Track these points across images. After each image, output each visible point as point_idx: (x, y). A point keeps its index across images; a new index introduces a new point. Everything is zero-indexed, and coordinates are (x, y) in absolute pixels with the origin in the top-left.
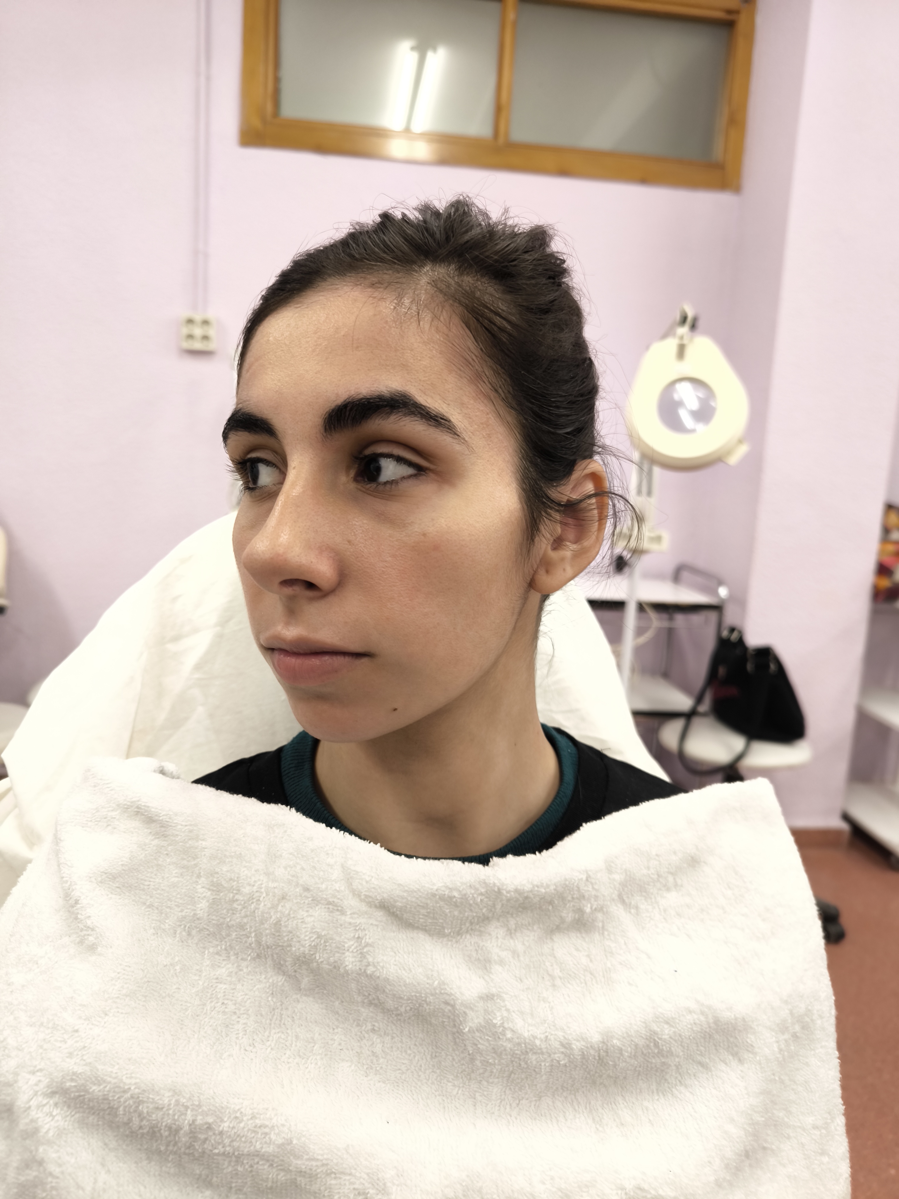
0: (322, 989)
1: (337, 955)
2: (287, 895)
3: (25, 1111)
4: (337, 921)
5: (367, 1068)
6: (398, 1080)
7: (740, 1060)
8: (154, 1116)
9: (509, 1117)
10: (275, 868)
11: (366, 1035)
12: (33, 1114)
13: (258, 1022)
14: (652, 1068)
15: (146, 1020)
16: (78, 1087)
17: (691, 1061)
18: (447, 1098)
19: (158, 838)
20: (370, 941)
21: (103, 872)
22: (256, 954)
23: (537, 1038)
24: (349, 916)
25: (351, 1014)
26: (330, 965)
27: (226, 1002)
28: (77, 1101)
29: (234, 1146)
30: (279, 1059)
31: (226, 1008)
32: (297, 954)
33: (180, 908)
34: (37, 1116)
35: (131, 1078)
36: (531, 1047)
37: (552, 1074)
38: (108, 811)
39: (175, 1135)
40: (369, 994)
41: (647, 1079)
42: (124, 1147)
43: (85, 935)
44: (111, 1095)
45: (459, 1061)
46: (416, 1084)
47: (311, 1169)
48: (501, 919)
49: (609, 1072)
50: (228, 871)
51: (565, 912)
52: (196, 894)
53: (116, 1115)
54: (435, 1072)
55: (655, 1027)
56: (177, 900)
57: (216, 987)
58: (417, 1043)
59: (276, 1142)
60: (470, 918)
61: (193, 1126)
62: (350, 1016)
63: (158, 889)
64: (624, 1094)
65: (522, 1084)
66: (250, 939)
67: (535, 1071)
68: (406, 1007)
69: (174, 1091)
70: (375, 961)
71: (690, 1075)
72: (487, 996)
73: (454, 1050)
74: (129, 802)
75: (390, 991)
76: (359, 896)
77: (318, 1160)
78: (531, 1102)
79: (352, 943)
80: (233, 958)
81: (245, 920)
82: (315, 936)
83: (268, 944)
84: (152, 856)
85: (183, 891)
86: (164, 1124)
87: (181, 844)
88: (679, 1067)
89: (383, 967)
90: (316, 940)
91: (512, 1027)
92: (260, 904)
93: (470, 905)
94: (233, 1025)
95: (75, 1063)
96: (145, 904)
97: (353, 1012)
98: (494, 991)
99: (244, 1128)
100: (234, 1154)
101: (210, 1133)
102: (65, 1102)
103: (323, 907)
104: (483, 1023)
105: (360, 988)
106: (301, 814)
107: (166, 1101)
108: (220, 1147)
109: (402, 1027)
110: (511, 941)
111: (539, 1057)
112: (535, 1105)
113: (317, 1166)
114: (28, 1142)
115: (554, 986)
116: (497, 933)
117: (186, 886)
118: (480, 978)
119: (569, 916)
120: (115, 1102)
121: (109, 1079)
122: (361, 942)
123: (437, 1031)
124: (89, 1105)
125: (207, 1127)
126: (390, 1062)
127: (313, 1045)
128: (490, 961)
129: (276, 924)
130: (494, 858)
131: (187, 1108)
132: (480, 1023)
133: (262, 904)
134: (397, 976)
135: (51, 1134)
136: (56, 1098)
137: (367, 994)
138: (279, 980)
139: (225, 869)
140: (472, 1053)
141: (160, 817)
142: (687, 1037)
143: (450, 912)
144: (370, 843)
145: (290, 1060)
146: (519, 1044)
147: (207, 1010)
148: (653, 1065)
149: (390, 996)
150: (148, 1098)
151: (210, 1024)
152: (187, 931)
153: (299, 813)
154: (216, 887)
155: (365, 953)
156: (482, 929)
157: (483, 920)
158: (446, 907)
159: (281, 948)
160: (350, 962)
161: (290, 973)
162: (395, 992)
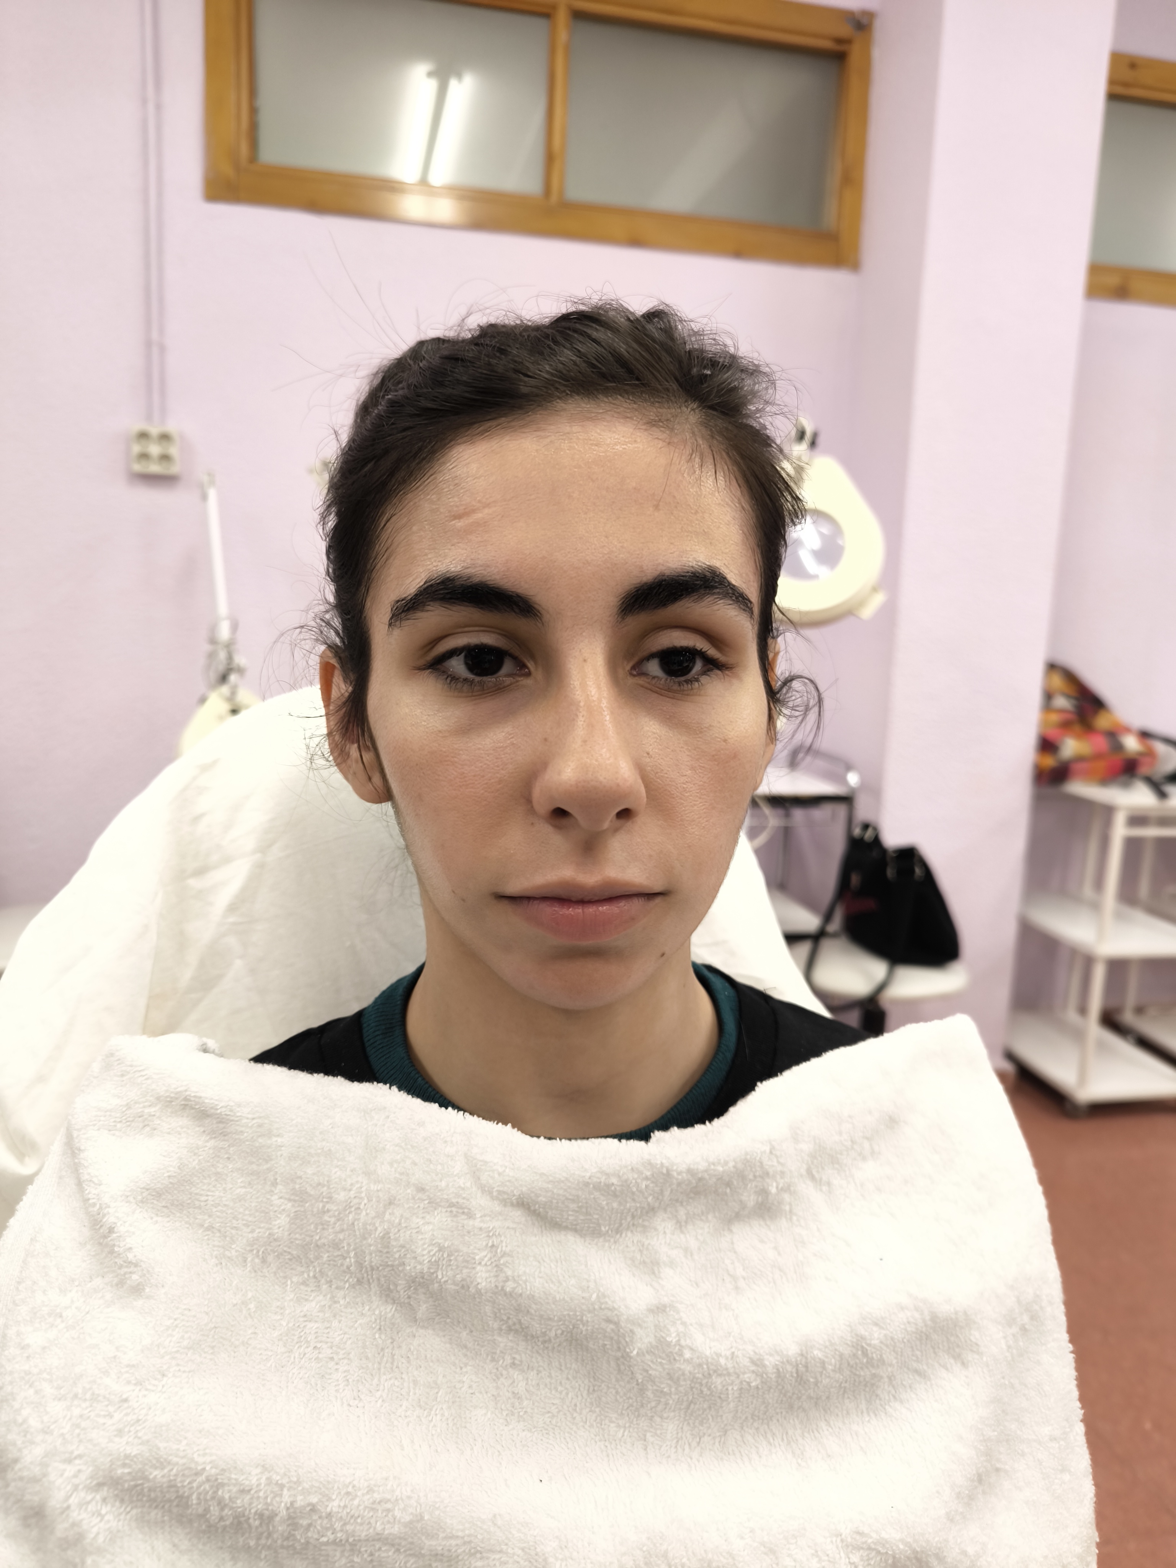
0: (444, 1318)
1: (465, 1271)
2: (395, 1199)
3: (62, 1513)
4: (463, 1227)
5: (507, 1415)
6: (548, 1425)
7: (963, 1364)
8: (239, 1501)
9: (689, 1460)
10: (376, 1165)
11: (504, 1372)
12: (75, 1515)
13: (363, 1368)
14: (860, 1382)
15: (217, 1378)
16: (134, 1474)
17: (905, 1370)
18: (611, 1443)
19: (215, 1138)
20: (508, 1250)
21: (143, 1188)
22: (356, 1280)
23: (721, 1356)
24: (479, 1220)
25: (483, 1346)
26: (457, 1285)
27: (319, 1345)
28: (133, 1492)
29: (347, 1531)
30: (394, 1413)
31: (319, 1353)
32: (413, 1274)
33: (250, 1227)
34: (81, 1517)
35: (205, 1455)
36: (715, 1368)
37: (742, 1400)
38: (144, 1107)
39: (268, 1524)
40: (509, 1318)
41: (854, 1396)
42: (200, 1546)
43: (125, 1274)
44: (179, 1479)
45: (625, 1394)
46: (571, 1429)
47: (449, 1551)
48: (669, 1209)
49: (809, 1391)
50: (314, 1174)
51: (745, 1194)
52: (271, 1208)
53: (187, 1506)
54: (594, 1412)
55: (863, 1332)
56: (246, 1218)
57: (305, 1326)
58: (570, 1377)
59: (403, 1520)
60: (632, 1210)
61: (291, 1510)
62: (483, 1350)
63: (219, 1204)
64: (827, 1418)
65: (704, 1416)
66: (348, 1260)
67: (720, 1397)
68: (556, 1330)
69: (263, 1466)
70: (516, 1274)
71: (905, 1386)
72: (658, 1308)
73: (617, 1380)
74: (172, 1092)
75: (536, 1312)
76: (490, 1193)
77: (457, 1537)
78: (714, 1438)
79: (484, 1253)
80: (325, 1287)
81: (341, 1236)
82: (436, 1249)
83: (373, 1264)
84: (208, 1162)
85: (253, 1205)
86: (253, 1511)
87: (247, 1143)
88: (893, 1378)
89: (525, 1282)
90: (437, 1254)
91: (690, 1345)
92: (359, 1214)
93: (633, 1193)
94: (330, 1374)
95: (127, 1443)
96: (202, 1226)
97: (486, 1343)
98: (665, 1300)
99: (359, 1505)
100: (347, 1541)
101: (315, 1517)
102: (117, 1496)
103: (444, 1210)
104: (654, 1343)
105: (497, 1311)
106: (406, 1094)
107: (254, 1481)
108: (329, 1533)
109: (549, 1357)
110: (682, 1236)
111: (725, 1380)
112: (720, 1442)
113: (457, 1545)
114: (70, 1553)
115: (737, 1288)
116: (664, 1228)
117: (257, 1198)
118: (647, 1285)
119: (750, 1199)
120: (186, 1489)
121: (175, 1460)
122: (496, 1252)
123: (595, 1358)
124: (149, 1496)
125: (311, 1510)
126: (536, 1404)
127: (436, 1390)
128: (658, 1264)
129: (383, 1238)
130: (656, 1133)
131: (282, 1487)
132: (650, 1343)
133: (364, 1213)
134: (543, 1292)
135: (101, 1539)
136: (105, 1491)
137: (505, 1318)
138: (388, 1310)
139: (310, 1171)
140: (642, 1382)
141: (217, 1109)
142: (901, 1340)
143: (607, 1204)
144: (497, 1124)
145: (408, 1413)
146: (700, 1365)
147: (295, 1358)
148: (862, 1379)
149: (536, 1318)
150: (230, 1479)
151: (300, 1376)
152: (261, 1256)
153: (402, 1092)
154: (299, 1196)
155: (502, 1265)
156: (646, 1223)
157: (647, 1213)
158: (602, 1198)
159: (390, 1268)
160: (483, 1278)
161: (402, 1300)
162: (542, 1313)
